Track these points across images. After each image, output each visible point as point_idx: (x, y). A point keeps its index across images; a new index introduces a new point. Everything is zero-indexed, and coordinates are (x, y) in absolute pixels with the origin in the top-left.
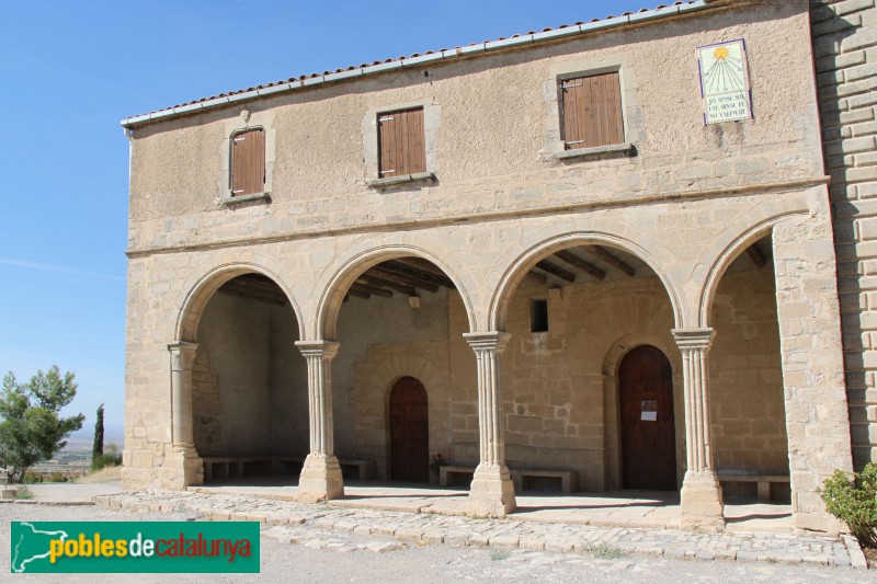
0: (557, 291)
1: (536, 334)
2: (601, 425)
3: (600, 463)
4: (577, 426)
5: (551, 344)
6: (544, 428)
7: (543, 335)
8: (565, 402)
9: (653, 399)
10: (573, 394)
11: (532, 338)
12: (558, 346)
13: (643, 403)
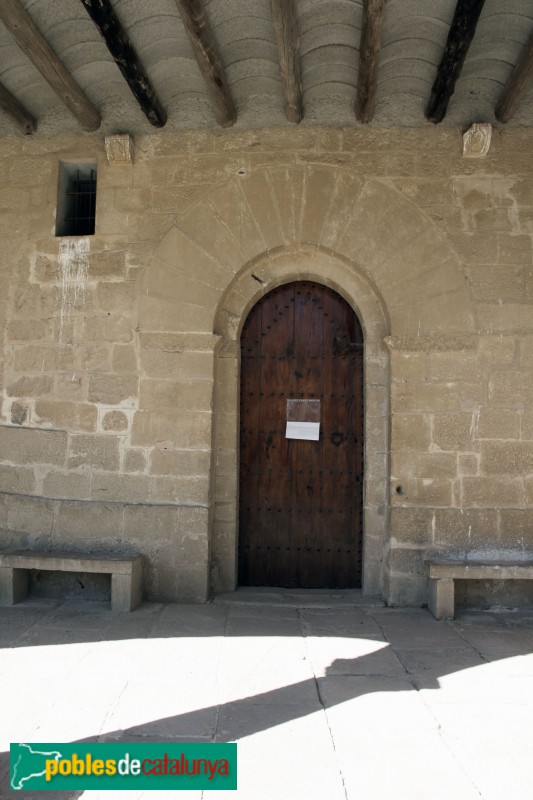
0: (126, 141)
1: (66, 241)
2: (206, 449)
3: (200, 535)
4: (147, 451)
5: (100, 265)
6: (70, 454)
7: (83, 243)
8: (122, 397)
9: (312, 396)
10: (143, 377)
11: (56, 251)
12: (116, 267)
13: (290, 402)
